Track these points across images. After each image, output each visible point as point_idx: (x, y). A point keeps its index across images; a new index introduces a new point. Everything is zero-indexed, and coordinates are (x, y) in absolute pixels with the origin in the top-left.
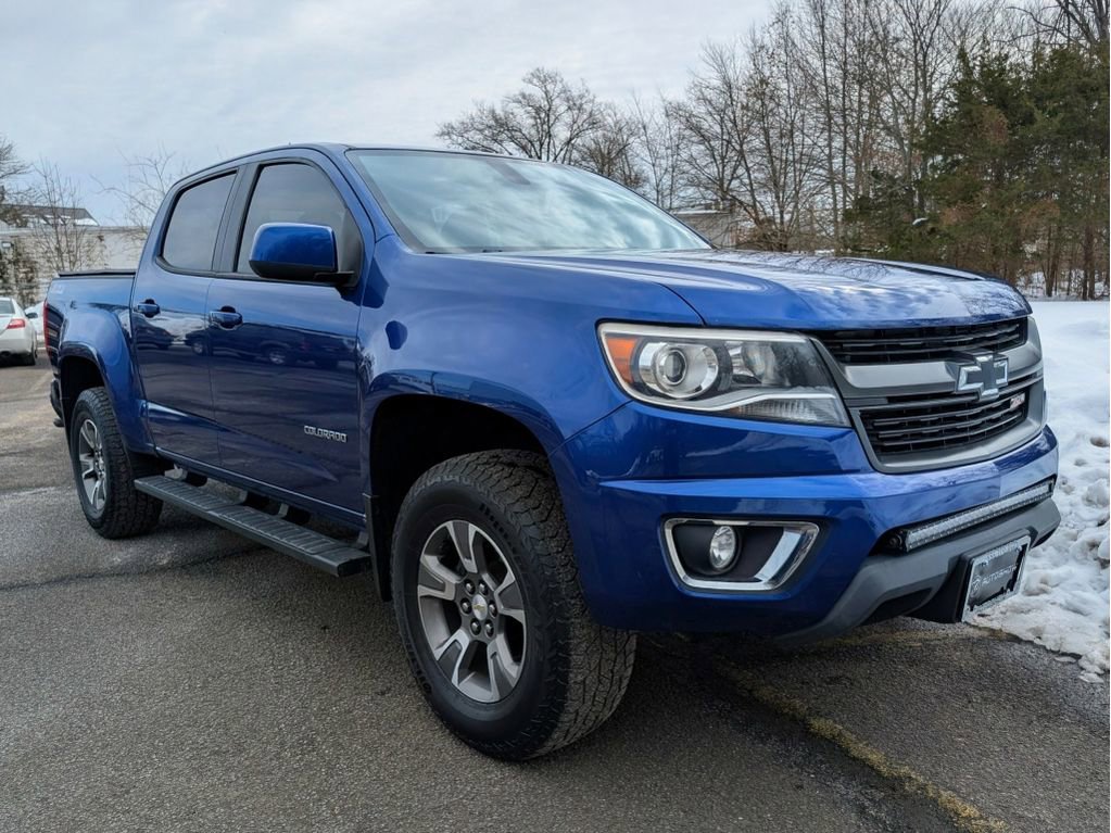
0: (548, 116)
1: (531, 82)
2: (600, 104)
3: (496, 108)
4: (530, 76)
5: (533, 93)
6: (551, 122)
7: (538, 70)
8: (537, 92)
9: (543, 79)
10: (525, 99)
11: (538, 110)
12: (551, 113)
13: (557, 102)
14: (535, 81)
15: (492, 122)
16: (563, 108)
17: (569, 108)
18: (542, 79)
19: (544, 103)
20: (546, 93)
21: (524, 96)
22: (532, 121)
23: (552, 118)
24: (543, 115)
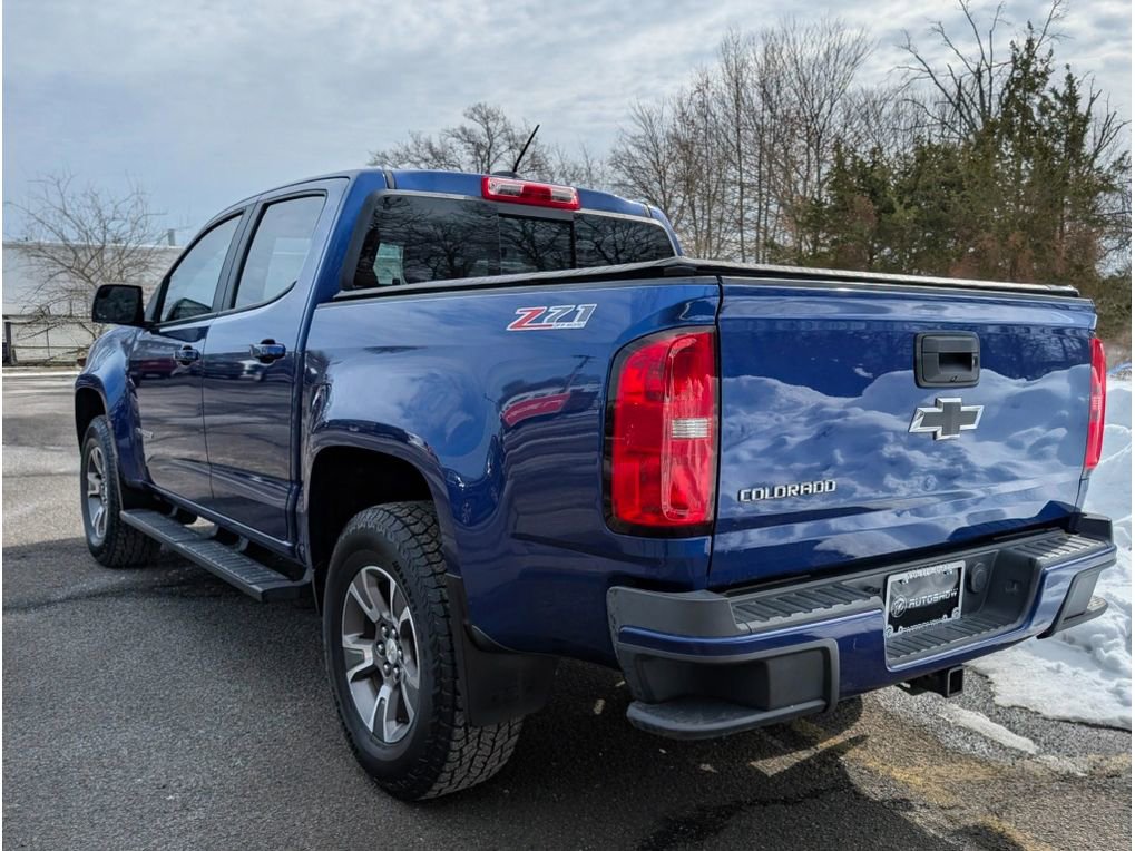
0: (489, 154)
1: (472, 118)
2: (543, 146)
3: (433, 141)
4: (471, 112)
5: (474, 127)
6: (491, 161)
7: (480, 105)
8: (478, 129)
9: (486, 117)
10: (466, 136)
11: (479, 147)
12: (492, 150)
13: (498, 140)
14: (476, 117)
15: (429, 156)
16: (504, 148)
17: (511, 148)
18: (484, 115)
19: (485, 140)
20: (488, 129)
21: (464, 131)
22: (470, 158)
23: (493, 156)
24: (483, 153)
